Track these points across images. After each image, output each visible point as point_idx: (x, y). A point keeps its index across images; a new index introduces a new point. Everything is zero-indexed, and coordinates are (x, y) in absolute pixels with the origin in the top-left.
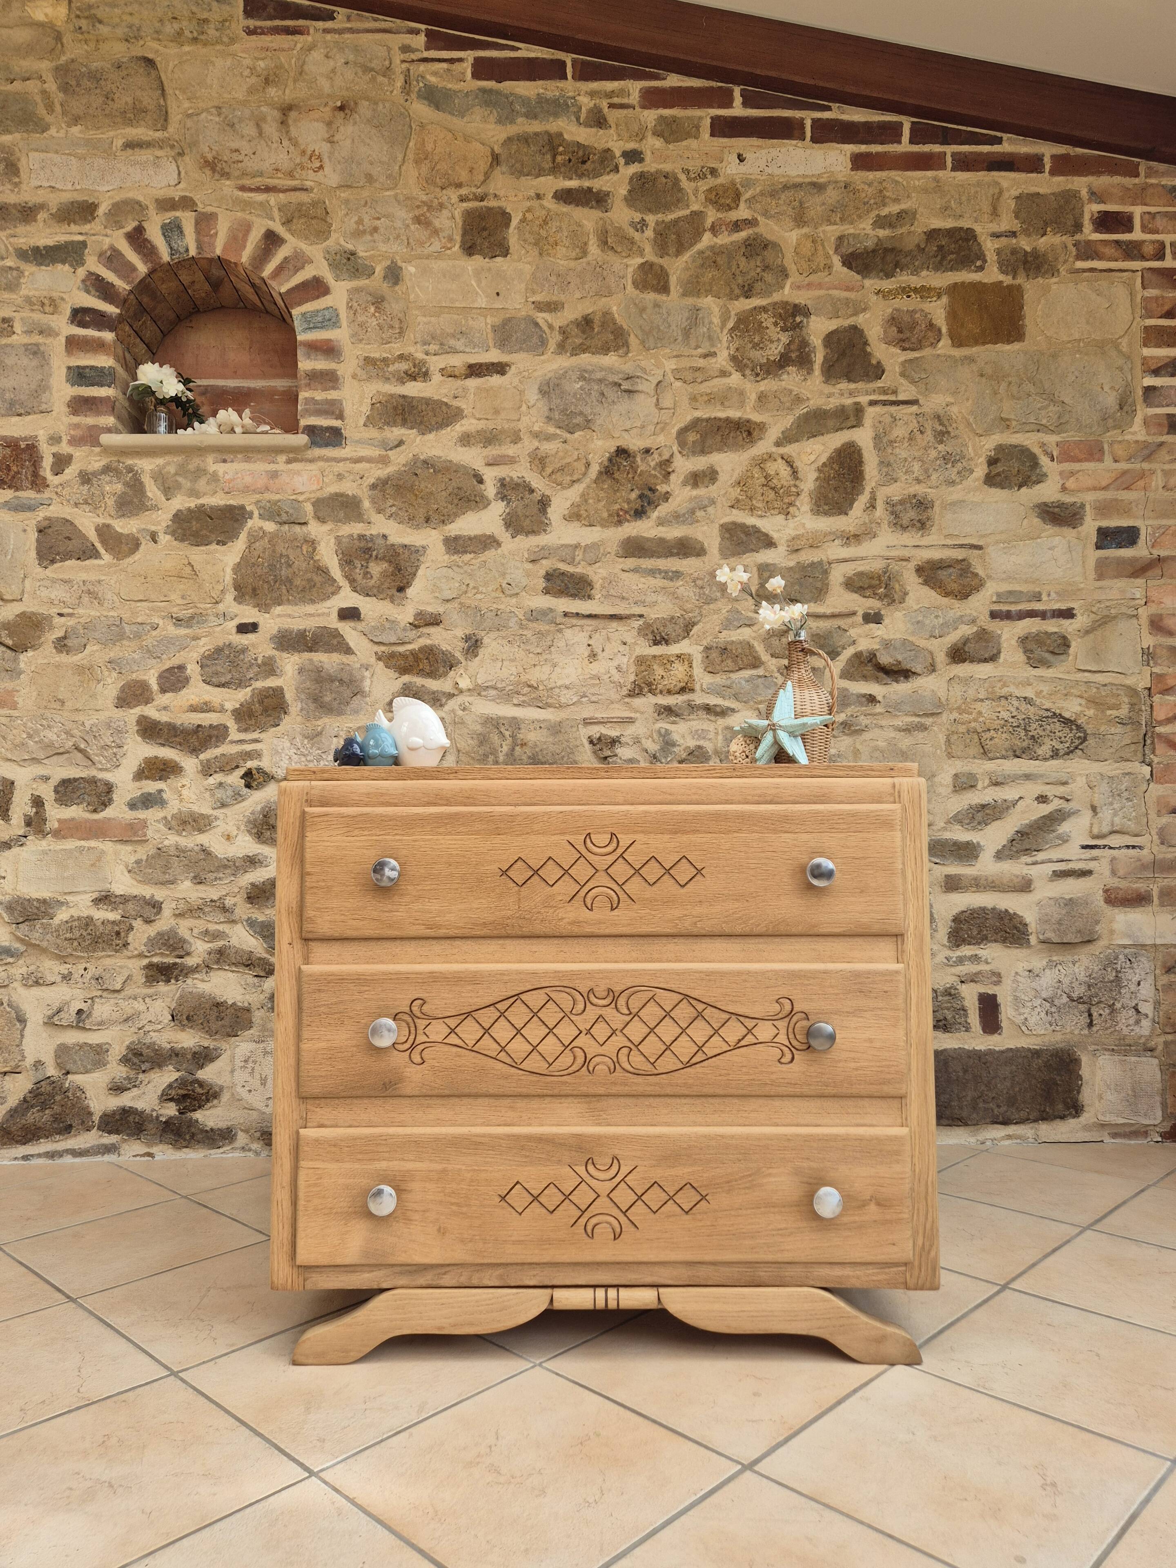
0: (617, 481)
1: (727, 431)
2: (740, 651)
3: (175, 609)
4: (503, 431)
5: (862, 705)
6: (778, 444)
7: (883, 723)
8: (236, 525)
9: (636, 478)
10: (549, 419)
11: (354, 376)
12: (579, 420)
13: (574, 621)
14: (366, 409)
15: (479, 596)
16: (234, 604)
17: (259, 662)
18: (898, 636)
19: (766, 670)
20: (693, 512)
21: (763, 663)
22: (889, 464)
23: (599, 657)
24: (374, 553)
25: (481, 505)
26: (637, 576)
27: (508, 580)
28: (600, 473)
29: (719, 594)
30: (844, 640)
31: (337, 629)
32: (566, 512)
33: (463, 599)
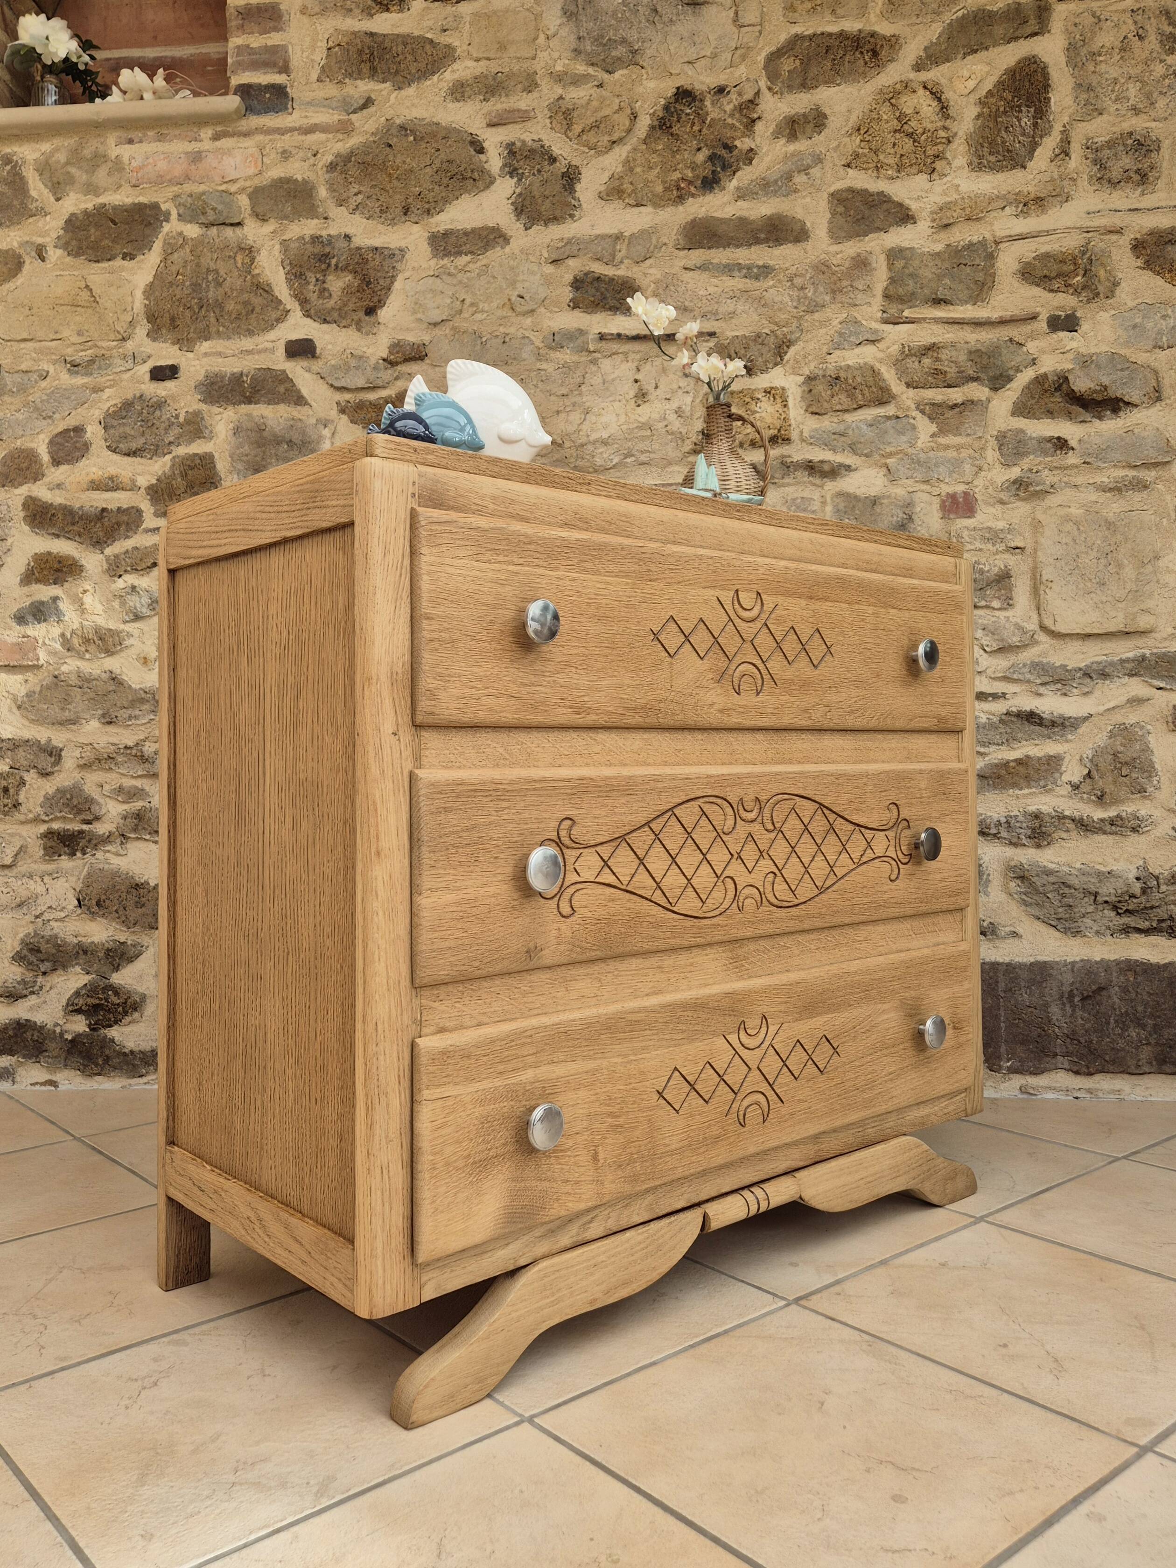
0: (676, 137)
1: (841, 52)
2: (859, 379)
3: (70, 350)
4: (510, 75)
5: (1045, 453)
6: (918, 67)
7: (1079, 480)
8: (148, 231)
9: (705, 131)
10: (577, 51)
11: (304, 11)
12: (620, 51)
13: (615, 346)
14: (320, 56)
15: (479, 316)
16: (147, 341)
17: (181, 419)
18: (1104, 348)
19: (899, 408)
20: (789, 177)
21: (894, 397)
22: (1090, 88)
23: (651, 397)
24: (334, 261)
25: (480, 184)
26: (705, 275)
27: (519, 290)
28: (652, 128)
29: (827, 298)
30: (1019, 359)
31: (284, 371)
32: (603, 188)
33: (457, 322)
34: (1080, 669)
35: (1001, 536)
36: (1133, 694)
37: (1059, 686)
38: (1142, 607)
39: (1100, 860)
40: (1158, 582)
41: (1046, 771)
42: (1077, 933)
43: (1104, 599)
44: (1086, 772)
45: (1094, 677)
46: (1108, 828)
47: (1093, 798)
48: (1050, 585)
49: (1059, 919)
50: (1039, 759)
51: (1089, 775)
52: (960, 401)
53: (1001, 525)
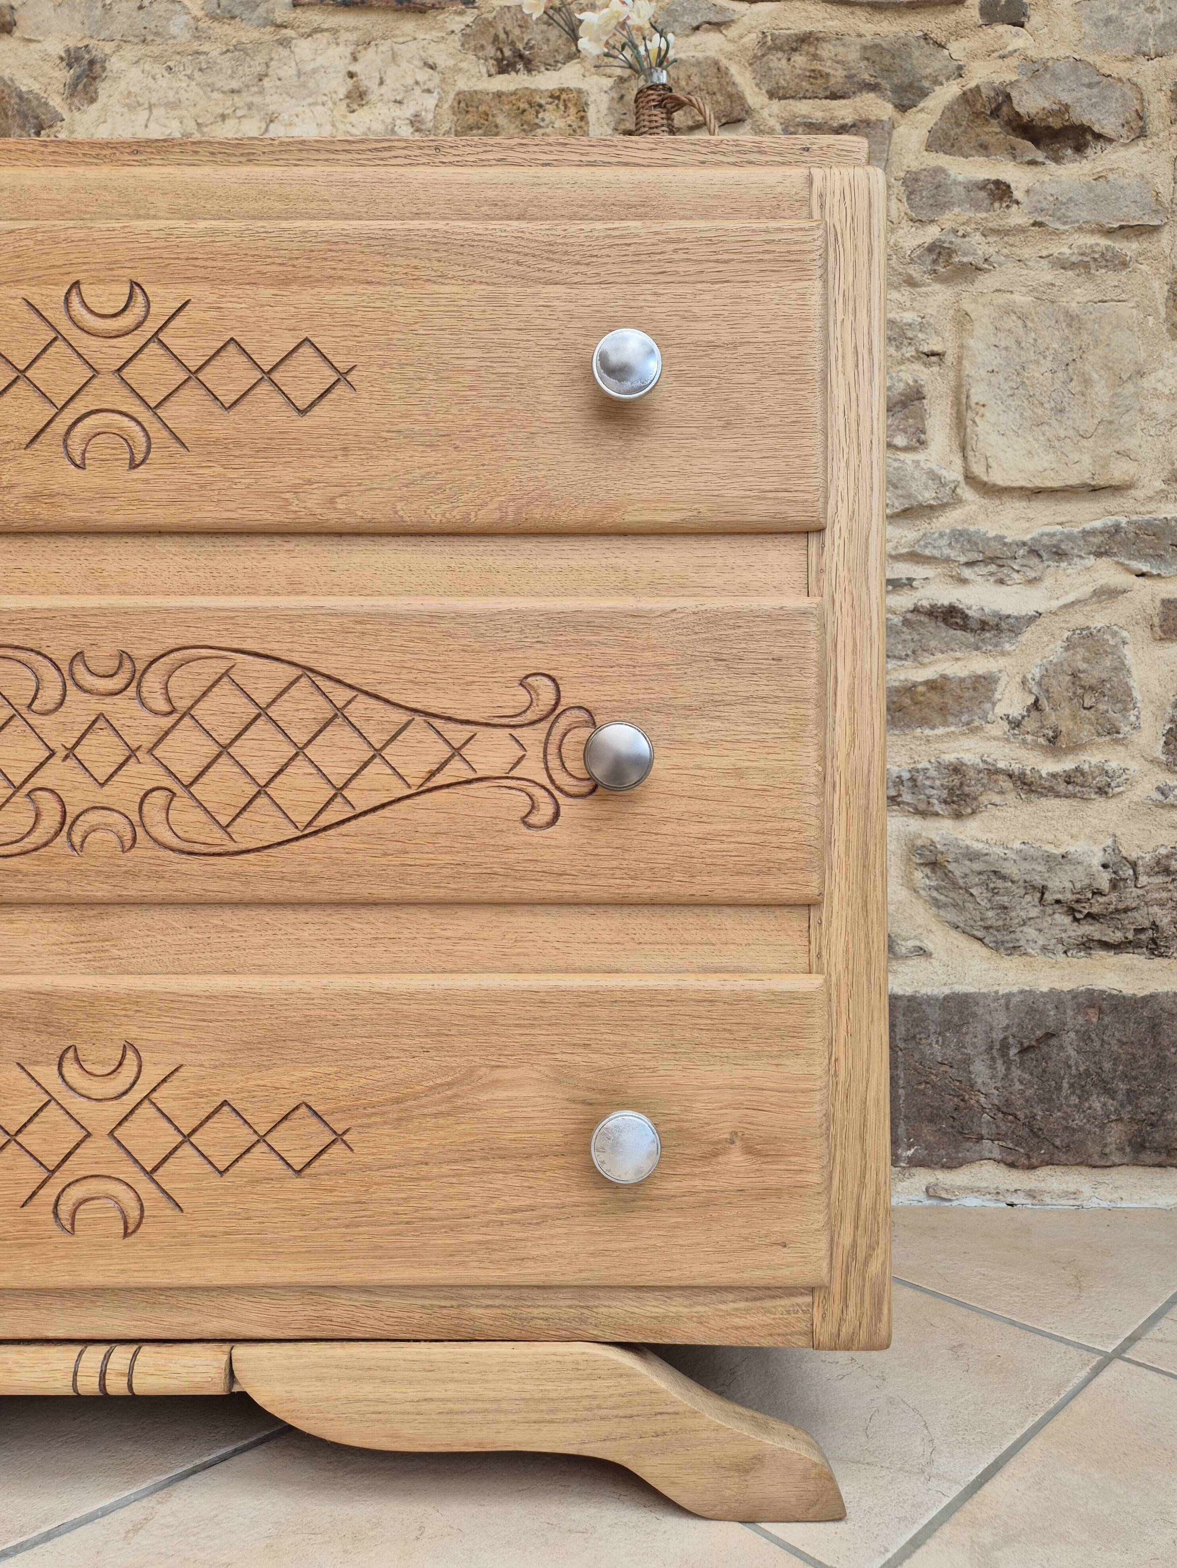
5: (976, 206)
7: (1027, 251)
13: (316, 18)
18: (1063, 51)
21: (750, 113)
30: (937, 65)
34: (1024, 544)
35: (910, 334)
36: (1102, 582)
37: (993, 568)
38: (1119, 447)
39: (1051, 838)
40: (1141, 410)
41: (971, 699)
42: (1014, 949)
43: (1062, 434)
44: (1031, 700)
45: (1045, 556)
46: (1062, 787)
47: (1042, 740)
48: (982, 410)
49: (987, 928)
50: (962, 680)
51: (1036, 705)
52: (849, 120)
53: (909, 317)
